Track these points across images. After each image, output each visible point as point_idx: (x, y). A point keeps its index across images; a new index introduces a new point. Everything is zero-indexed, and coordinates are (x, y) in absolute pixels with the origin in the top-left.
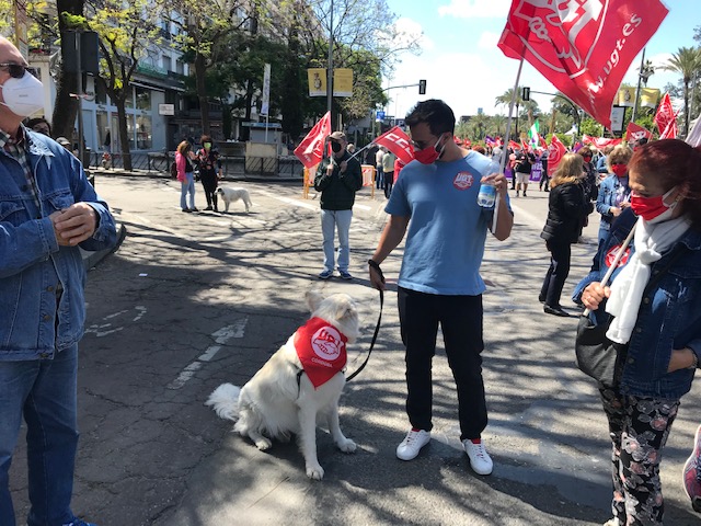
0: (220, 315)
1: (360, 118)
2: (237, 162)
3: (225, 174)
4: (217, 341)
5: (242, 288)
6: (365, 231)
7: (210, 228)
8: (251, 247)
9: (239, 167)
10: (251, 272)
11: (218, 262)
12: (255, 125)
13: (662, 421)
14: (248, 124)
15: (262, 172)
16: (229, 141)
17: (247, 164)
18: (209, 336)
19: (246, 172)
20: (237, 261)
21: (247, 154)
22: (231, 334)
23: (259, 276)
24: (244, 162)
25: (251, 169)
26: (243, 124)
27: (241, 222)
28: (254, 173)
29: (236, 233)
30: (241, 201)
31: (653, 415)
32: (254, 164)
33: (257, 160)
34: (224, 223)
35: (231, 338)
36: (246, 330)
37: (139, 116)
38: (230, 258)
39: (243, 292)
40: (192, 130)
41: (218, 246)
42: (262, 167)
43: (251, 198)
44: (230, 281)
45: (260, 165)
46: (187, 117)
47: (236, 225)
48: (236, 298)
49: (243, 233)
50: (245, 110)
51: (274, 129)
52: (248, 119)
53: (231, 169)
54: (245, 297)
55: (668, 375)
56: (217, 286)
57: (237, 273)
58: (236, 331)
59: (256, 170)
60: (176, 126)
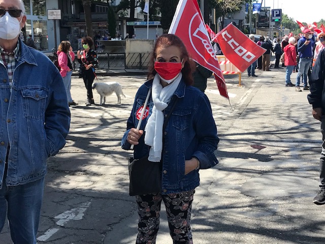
0: (67, 199)
1: (234, 11)
2: (118, 58)
3: (107, 70)
4: (58, 223)
5: (95, 174)
6: (224, 117)
7: (82, 120)
8: (113, 136)
9: (121, 63)
10: (108, 159)
11: (80, 150)
12: (138, 23)
13: (186, 205)
14: (132, 24)
15: (140, 66)
16: (112, 40)
17: (127, 60)
18: (52, 218)
19: (126, 67)
20: (98, 150)
21: (127, 51)
22: (72, 217)
23: (113, 163)
24: (124, 58)
25: (130, 64)
26: (128, 24)
27: (112, 113)
28: (133, 68)
29: (104, 123)
30: (114, 94)
31: (181, 204)
32: (133, 60)
33: (136, 55)
34: (96, 114)
35: (71, 221)
36: (86, 213)
37: (36, 21)
38: (93, 147)
39: (94, 178)
40: (83, 31)
41: (85, 136)
42: (140, 62)
43: (123, 91)
44: (86, 168)
45: (138, 60)
46: (78, 20)
47: (107, 116)
48: (87, 184)
49: (111, 124)
50: (129, 11)
51: (155, 26)
52: (132, 19)
53: (113, 65)
54: (94, 182)
55: (185, 177)
56: (73, 173)
57: (94, 160)
58: (77, 213)
59: (135, 65)
60: (69, 28)
